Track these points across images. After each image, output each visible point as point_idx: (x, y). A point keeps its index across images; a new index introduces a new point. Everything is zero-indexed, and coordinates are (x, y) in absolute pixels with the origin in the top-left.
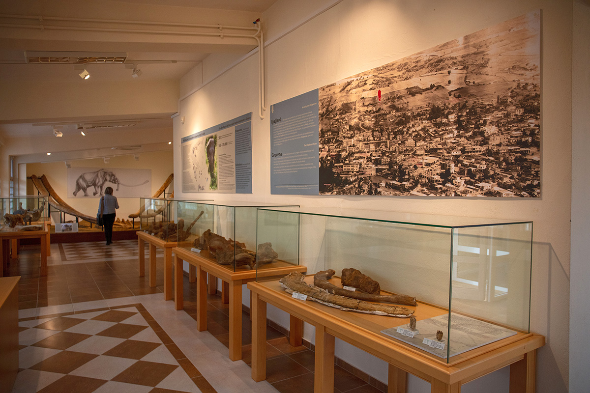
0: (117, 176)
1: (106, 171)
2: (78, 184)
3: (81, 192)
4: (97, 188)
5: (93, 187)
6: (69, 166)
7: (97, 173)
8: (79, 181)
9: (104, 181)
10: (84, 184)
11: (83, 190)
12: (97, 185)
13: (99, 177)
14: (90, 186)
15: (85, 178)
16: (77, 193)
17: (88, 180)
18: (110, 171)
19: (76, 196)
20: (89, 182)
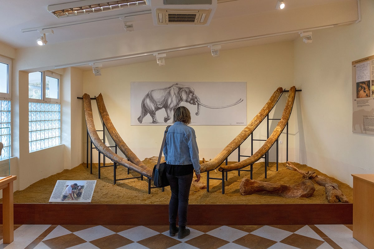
0: (197, 94)
1: (181, 86)
2: (144, 106)
3: (148, 117)
4: (169, 111)
5: (164, 109)
7: (169, 89)
8: (145, 102)
9: (179, 101)
10: (152, 107)
11: (151, 114)
12: (169, 107)
13: (172, 95)
14: (159, 108)
15: (154, 97)
16: (143, 118)
17: (156, 100)
18: (186, 87)
19: (141, 123)
20: (159, 102)
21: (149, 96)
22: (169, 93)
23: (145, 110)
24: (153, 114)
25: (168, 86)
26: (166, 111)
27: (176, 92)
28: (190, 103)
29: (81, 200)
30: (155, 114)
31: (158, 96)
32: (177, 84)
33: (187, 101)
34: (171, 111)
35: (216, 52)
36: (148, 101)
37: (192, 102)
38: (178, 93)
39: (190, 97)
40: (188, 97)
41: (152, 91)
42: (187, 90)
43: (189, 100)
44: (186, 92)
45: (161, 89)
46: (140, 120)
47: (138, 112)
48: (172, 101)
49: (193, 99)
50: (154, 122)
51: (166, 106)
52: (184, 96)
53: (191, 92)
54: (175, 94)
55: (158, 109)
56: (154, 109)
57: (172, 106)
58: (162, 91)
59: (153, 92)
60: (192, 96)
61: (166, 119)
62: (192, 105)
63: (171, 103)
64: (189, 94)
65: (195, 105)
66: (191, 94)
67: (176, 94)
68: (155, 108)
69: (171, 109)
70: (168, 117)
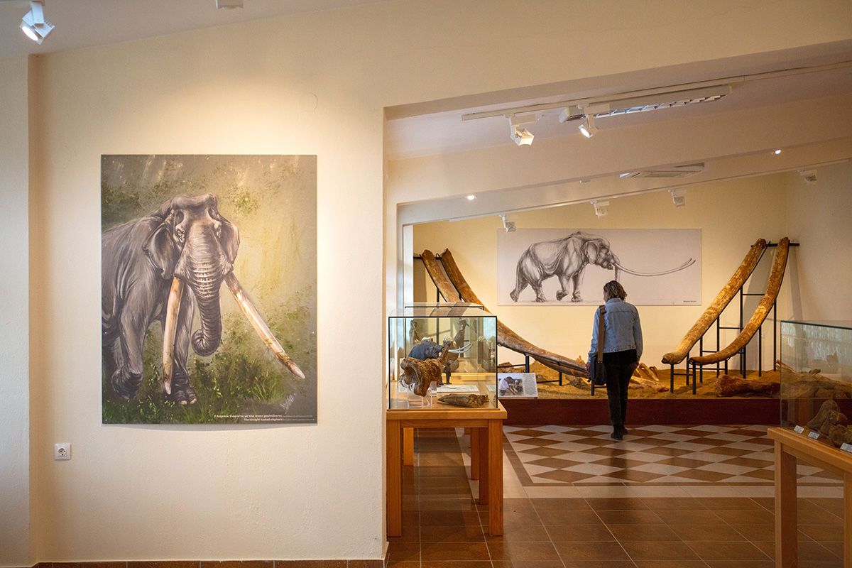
1: (587, 237)
2: (521, 271)
4: (565, 281)
8: (523, 264)
9: (583, 263)
10: (535, 272)
11: (533, 286)
12: (565, 274)
13: (571, 253)
14: (549, 276)
15: (538, 256)
16: (519, 293)
17: (544, 262)
18: (595, 237)
19: (516, 301)
20: (548, 265)
21: (529, 253)
22: (566, 249)
23: (524, 279)
24: (536, 285)
26: (560, 280)
27: (578, 248)
28: (602, 266)
29: (525, 395)
30: (540, 286)
31: (547, 254)
32: (579, 233)
33: (596, 263)
34: (568, 280)
35: (679, 199)
36: (528, 263)
37: (605, 264)
38: (582, 249)
39: (603, 255)
40: (598, 256)
41: (536, 244)
42: (597, 244)
43: (600, 261)
44: (596, 248)
45: (551, 242)
46: (514, 296)
47: (512, 281)
48: (570, 263)
49: (606, 260)
50: (539, 300)
51: (560, 272)
52: (592, 255)
53: (603, 247)
54: (575, 250)
55: (545, 276)
56: (538, 276)
57: (570, 271)
58: (553, 245)
59: (537, 247)
60: (606, 254)
61: (561, 294)
62: (606, 269)
63: (568, 267)
64: (600, 251)
65: (612, 269)
66: (604, 251)
67: (578, 251)
68: (541, 275)
69: (569, 277)
70: (564, 290)
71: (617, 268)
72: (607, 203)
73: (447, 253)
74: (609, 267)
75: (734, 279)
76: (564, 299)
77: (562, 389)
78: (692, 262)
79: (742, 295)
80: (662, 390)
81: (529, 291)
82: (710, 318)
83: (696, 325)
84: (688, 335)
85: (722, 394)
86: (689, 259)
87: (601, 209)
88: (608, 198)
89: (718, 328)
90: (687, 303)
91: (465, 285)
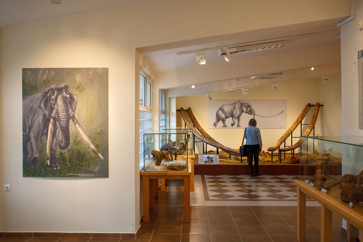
1: (243, 103)
2: (218, 116)
4: (234, 119)
5: (231, 118)
6: (210, 98)
7: (234, 105)
8: (219, 113)
9: (241, 112)
10: (223, 116)
11: (222, 121)
12: (234, 116)
13: (237, 108)
14: (228, 117)
15: (224, 110)
16: (217, 124)
17: (226, 112)
18: (246, 103)
19: (216, 127)
20: (228, 113)
21: (221, 109)
22: (235, 107)
23: (219, 118)
24: (224, 121)
25: (234, 102)
26: (233, 119)
27: (239, 107)
28: (249, 114)
29: (214, 163)
30: (225, 121)
31: (227, 109)
32: (240, 101)
33: (246, 112)
34: (236, 119)
35: (275, 88)
36: (220, 112)
37: (250, 113)
38: (241, 107)
39: (249, 109)
40: (247, 110)
41: (223, 105)
42: (247, 105)
43: (248, 112)
44: (246, 106)
45: (229, 104)
46: (215, 125)
47: (214, 119)
48: (236, 112)
49: (250, 111)
50: (224, 126)
51: (232, 116)
52: (245, 109)
53: (249, 106)
54: (238, 107)
55: (227, 117)
56: (224, 118)
57: (236, 115)
58: (230, 106)
59: (224, 106)
60: (250, 109)
61: (233, 124)
62: (250, 115)
63: (236, 114)
64: (248, 108)
65: (252, 115)
66: (249, 108)
67: (239, 108)
68: (225, 117)
69: (236, 118)
70: (234, 123)
71: (254, 114)
72: (248, 89)
73: (189, 109)
74: (251, 114)
75: (298, 118)
76: (234, 126)
77: (231, 161)
78: (283, 112)
79: (301, 124)
80: (268, 161)
81: (220, 123)
82: (288, 133)
83: (283, 136)
84: (279, 140)
85: (291, 163)
86: (281, 111)
87: (245, 92)
88: (247, 87)
89: (292, 137)
90: (281, 127)
91: (196, 121)
